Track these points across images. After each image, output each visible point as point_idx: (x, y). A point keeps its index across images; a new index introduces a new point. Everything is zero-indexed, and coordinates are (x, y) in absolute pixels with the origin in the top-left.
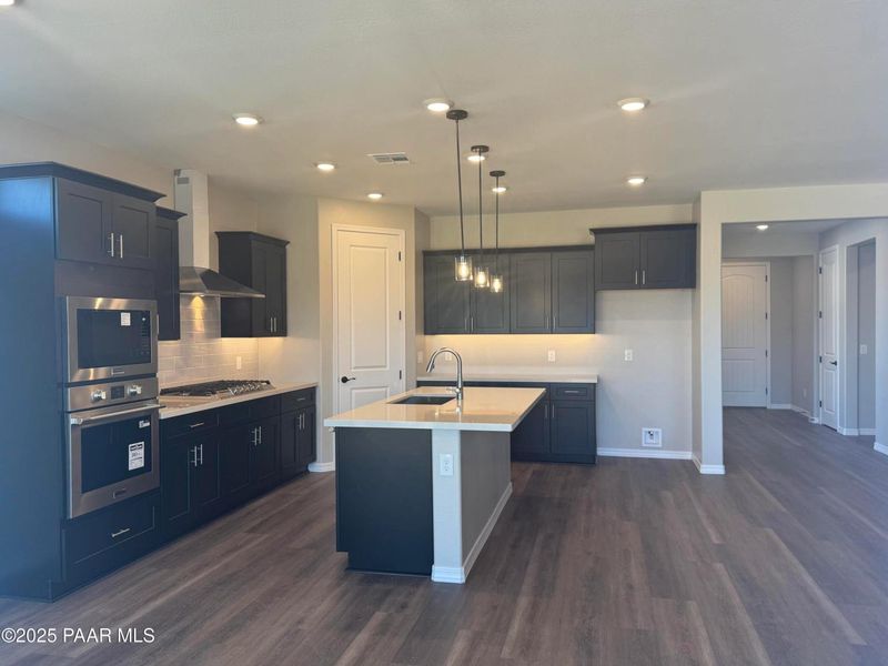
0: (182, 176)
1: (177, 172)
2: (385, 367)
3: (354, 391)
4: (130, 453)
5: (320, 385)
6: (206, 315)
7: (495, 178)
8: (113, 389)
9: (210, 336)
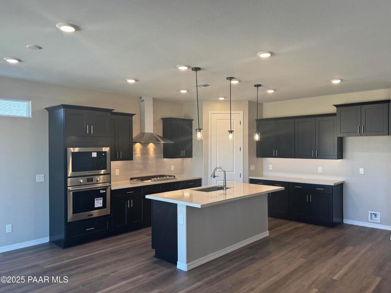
0: (142, 99)
1: (141, 98)
2: (233, 171)
3: (218, 182)
4: (96, 202)
5: (203, 178)
6: (155, 150)
7: (257, 88)
8: (87, 179)
9: (157, 157)
